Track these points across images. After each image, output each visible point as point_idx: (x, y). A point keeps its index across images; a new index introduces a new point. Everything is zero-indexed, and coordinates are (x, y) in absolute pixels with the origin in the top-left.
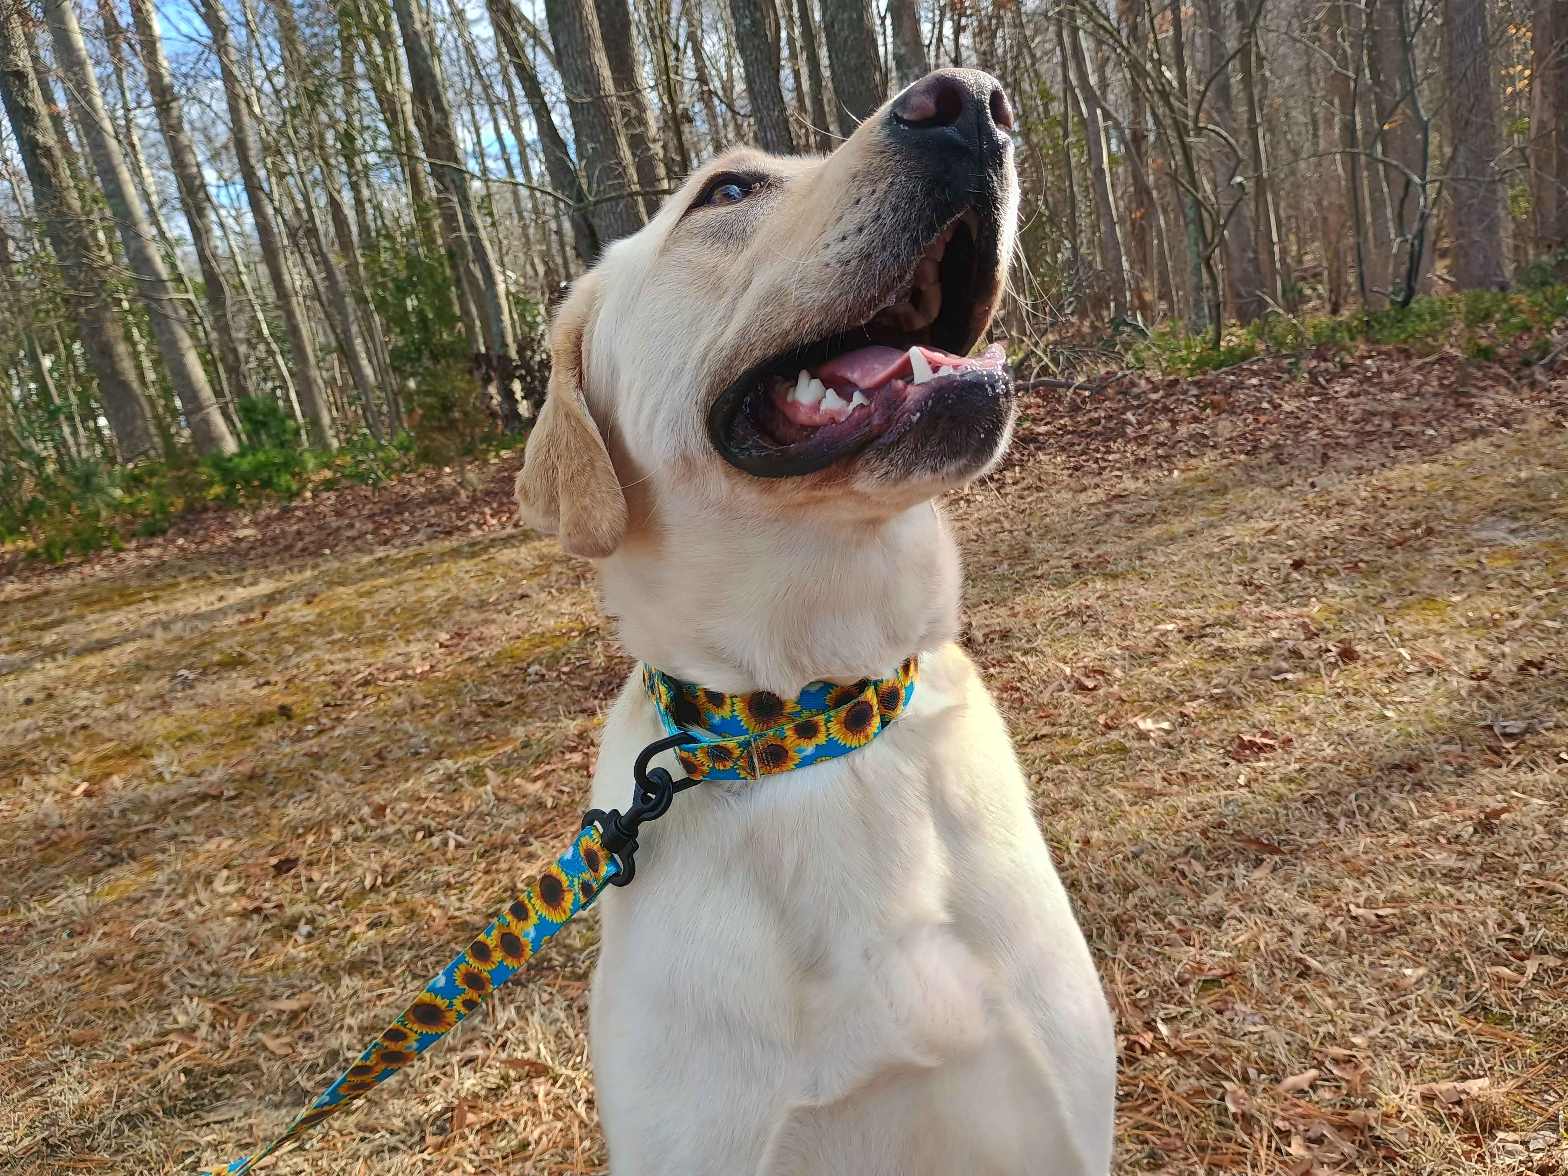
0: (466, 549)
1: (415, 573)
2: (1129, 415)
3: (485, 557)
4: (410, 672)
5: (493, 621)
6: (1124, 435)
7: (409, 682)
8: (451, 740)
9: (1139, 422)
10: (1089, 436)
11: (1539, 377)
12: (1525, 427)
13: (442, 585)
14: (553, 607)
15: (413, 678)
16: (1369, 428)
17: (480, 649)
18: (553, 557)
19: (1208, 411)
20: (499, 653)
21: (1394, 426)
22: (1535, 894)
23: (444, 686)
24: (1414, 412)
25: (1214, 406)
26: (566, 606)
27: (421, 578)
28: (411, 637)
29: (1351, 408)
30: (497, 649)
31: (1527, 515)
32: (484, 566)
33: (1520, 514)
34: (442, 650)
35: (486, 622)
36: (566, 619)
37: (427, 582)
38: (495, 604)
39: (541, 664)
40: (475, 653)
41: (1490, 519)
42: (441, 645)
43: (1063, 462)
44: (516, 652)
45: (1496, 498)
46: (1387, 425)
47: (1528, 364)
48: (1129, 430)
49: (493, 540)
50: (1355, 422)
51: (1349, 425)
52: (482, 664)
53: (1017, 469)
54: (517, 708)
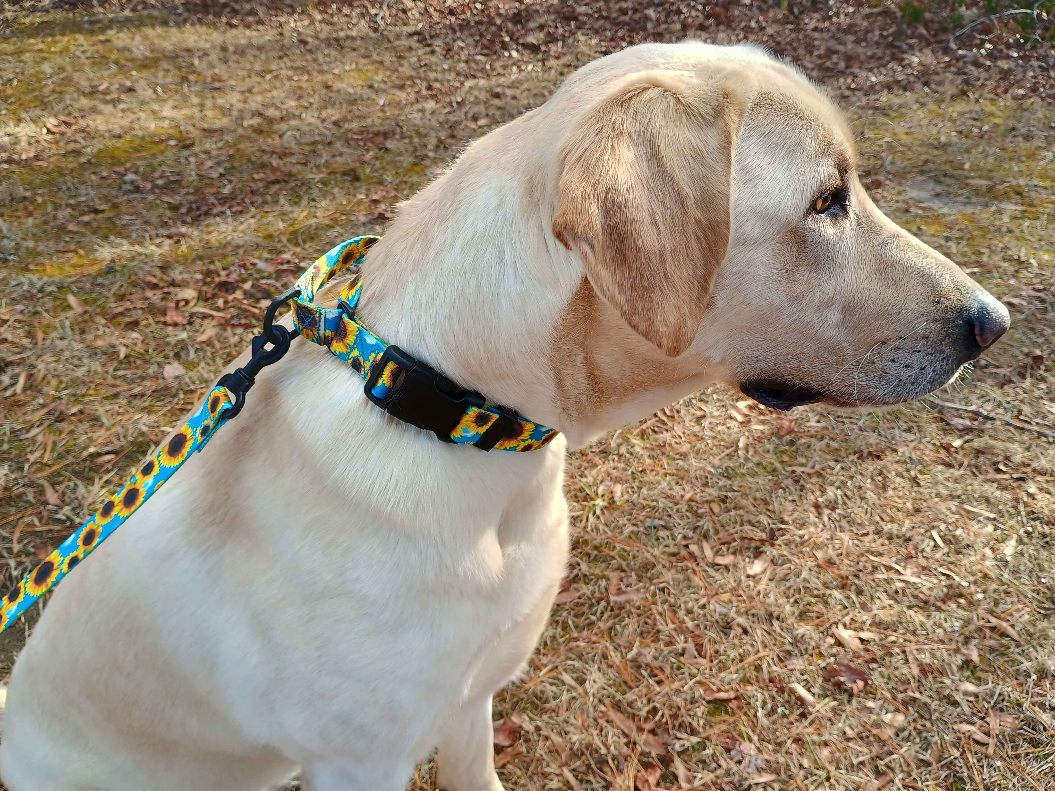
0: (86, 26)
1: (36, 43)
2: (651, 12)
3: (102, 37)
4: (15, 157)
5: (100, 113)
6: (644, 29)
7: (14, 167)
8: (41, 248)
9: (658, 20)
10: (618, 24)
11: (953, 46)
12: (940, 89)
13: (59, 61)
14: (156, 107)
15: (18, 163)
16: (828, 64)
17: (83, 143)
18: (163, 51)
19: (711, 21)
20: (100, 151)
21: (847, 67)
22: (988, 633)
23: (46, 178)
24: (863, 58)
25: (716, 17)
26: (167, 111)
27: (40, 51)
28: (23, 115)
29: (816, 43)
30: (101, 146)
31: (948, 180)
32: (100, 47)
33: (942, 179)
34: (49, 137)
35: (94, 110)
36: (166, 124)
37: (45, 55)
38: (104, 93)
39: (136, 173)
40: (78, 146)
41: (920, 178)
42: (49, 131)
43: (597, 45)
44: (117, 153)
45: (924, 157)
46: (842, 65)
47: (945, 30)
48: (649, 26)
49: (111, 21)
50: (820, 57)
51: (815, 59)
52: (83, 160)
53: (560, 44)
54: (109, 219)
